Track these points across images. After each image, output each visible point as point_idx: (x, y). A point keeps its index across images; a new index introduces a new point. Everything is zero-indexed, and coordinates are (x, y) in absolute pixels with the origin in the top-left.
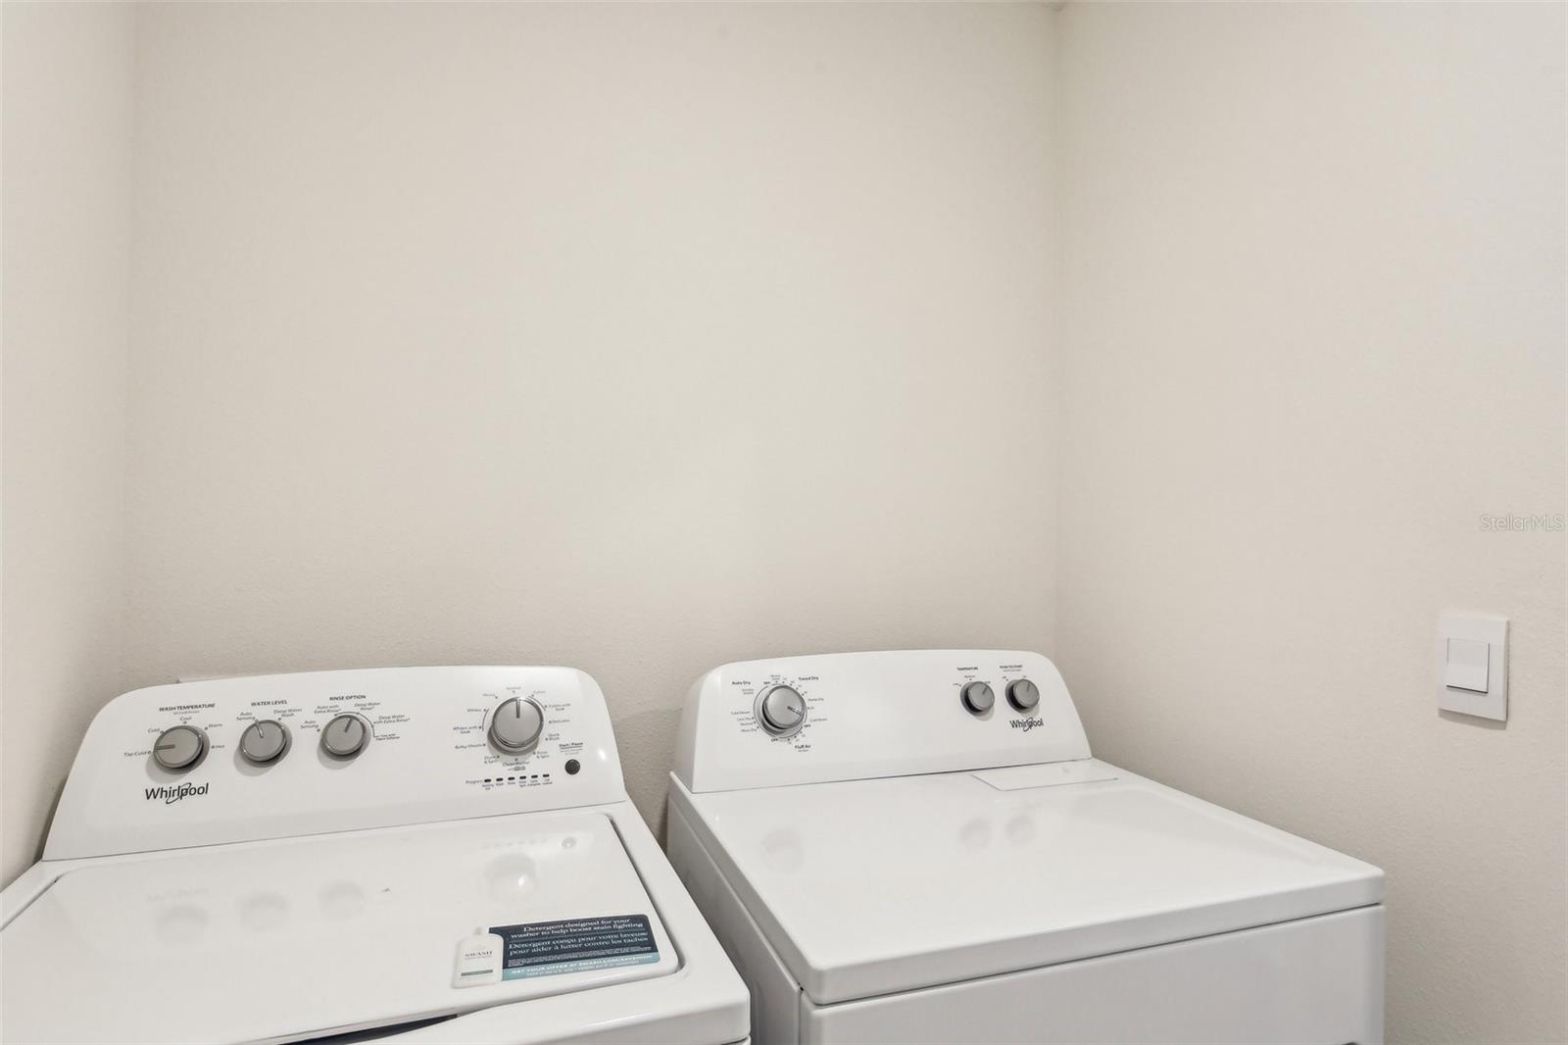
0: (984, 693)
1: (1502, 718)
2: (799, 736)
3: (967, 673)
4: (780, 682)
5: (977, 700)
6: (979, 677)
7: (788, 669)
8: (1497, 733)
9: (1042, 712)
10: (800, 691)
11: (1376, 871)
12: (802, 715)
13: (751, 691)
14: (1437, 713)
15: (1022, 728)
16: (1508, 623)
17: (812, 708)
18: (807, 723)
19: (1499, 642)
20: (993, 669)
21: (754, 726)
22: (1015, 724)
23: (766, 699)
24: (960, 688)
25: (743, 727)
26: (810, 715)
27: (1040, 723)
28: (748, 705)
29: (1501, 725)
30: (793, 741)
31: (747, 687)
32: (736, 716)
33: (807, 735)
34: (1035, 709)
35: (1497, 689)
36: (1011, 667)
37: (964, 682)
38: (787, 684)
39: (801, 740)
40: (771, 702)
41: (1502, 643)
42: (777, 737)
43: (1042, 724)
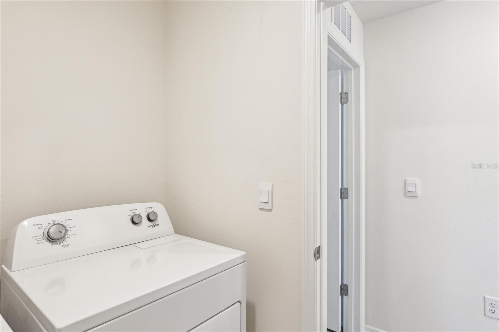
0: (138, 217)
1: (271, 209)
2: (64, 242)
3: (132, 211)
4: (56, 222)
5: (136, 220)
6: (137, 212)
7: (59, 217)
8: (270, 213)
9: (159, 221)
10: (65, 225)
11: (244, 253)
12: (65, 234)
13: (42, 227)
14: (258, 209)
15: (152, 227)
16: (272, 185)
17: (70, 230)
18: (68, 237)
19: (270, 190)
20: (142, 209)
21: (44, 241)
22: (149, 226)
23: (49, 229)
24: (130, 217)
25: (38, 242)
26: (69, 233)
27: (158, 225)
28: (41, 233)
29: (271, 210)
30: (62, 244)
31: (40, 226)
32: (35, 238)
33: (67, 241)
34: (156, 220)
35: (270, 202)
36: (149, 208)
37: (132, 214)
38: (59, 223)
39: (65, 243)
40: (51, 231)
41: (271, 190)
42: (54, 243)
43: (159, 225)
